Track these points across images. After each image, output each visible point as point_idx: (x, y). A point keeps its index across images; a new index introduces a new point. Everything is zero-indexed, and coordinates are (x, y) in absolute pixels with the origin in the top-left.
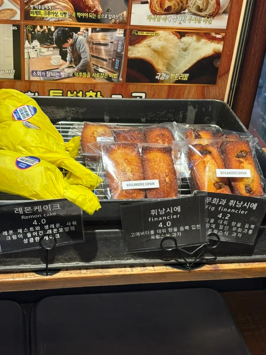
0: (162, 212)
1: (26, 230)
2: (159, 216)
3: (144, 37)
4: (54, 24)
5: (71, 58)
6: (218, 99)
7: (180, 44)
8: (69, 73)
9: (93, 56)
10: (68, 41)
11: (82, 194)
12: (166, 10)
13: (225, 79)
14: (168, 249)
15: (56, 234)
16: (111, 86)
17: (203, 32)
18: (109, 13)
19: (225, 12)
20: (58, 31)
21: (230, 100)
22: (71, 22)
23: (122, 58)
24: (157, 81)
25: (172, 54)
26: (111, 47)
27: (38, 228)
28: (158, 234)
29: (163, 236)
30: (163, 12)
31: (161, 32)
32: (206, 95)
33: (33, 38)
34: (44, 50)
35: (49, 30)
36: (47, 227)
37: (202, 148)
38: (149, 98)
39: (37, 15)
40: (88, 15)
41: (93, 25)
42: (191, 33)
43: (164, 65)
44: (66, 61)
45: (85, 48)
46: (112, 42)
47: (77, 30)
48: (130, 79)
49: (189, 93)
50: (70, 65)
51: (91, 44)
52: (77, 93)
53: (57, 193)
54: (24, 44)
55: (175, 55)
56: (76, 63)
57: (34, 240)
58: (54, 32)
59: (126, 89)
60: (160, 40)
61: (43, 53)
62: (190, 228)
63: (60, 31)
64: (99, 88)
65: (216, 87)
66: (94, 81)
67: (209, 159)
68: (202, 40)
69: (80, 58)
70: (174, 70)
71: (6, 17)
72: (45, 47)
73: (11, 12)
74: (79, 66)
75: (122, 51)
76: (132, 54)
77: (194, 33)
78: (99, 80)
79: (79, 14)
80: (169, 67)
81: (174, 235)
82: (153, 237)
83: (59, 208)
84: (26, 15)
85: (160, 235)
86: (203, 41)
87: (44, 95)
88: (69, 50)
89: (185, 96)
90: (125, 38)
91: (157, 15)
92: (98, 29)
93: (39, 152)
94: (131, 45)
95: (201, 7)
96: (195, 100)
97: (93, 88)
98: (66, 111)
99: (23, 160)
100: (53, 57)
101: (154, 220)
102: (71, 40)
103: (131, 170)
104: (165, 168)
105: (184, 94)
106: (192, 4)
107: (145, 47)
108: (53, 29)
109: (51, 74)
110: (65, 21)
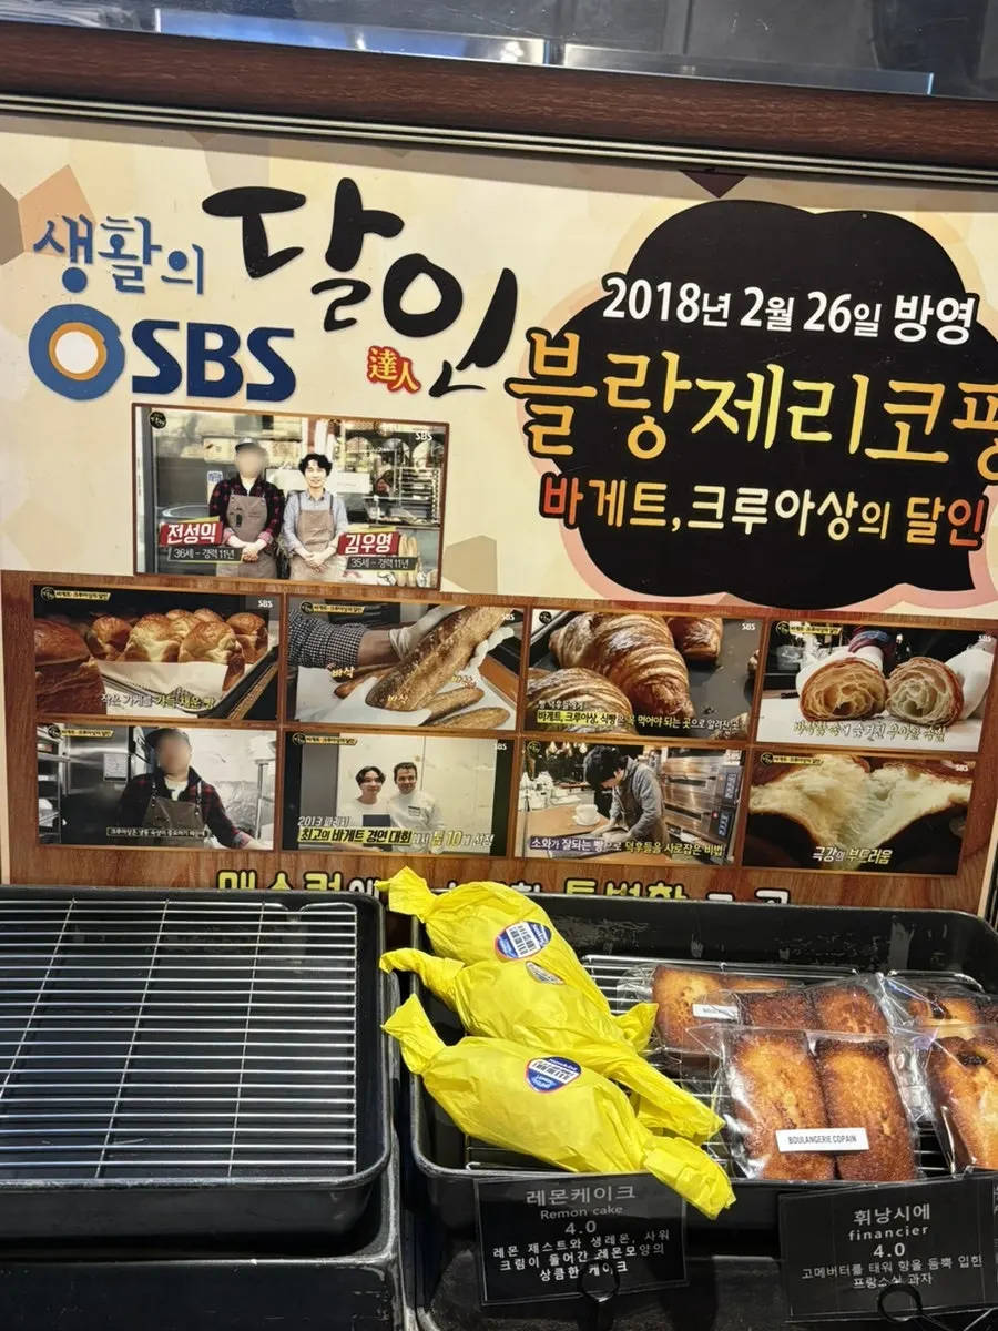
0: (884, 1218)
1: (548, 1248)
2: (874, 1227)
3: (788, 769)
4: (586, 738)
5: (619, 810)
6: (962, 910)
7: (870, 782)
8: (613, 844)
9: (668, 807)
10: (615, 773)
11: (691, 1163)
12: (837, 711)
13: (977, 863)
14: (898, 1318)
15: (619, 1260)
16: (706, 872)
17: (924, 758)
18: (708, 716)
19: (974, 717)
20: (595, 753)
21: (992, 913)
22: (622, 735)
23: (735, 811)
24: (817, 865)
25: (853, 805)
26: (710, 789)
27: (575, 1244)
28: (873, 1275)
29: (884, 1282)
30: (831, 715)
31: (826, 758)
32: (933, 900)
33: (539, 769)
34: (560, 792)
35: (576, 751)
36: (597, 1241)
37: (963, 1046)
38: (797, 903)
39: (552, 719)
40: (663, 720)
41: (671, 742)
42: (897, 759)
43: (832, 829)
44: (608, 816)
45: (652, 790)
46: (713, 778)
47: (636, 751)
48: (751, 858)
49: (892, 894)
50: (617, 826)
51: (667, 781)
52: (629, 888)
53: (624, 1156)
54: (519, 779)
55: (859, 807)
56: (630, 821)
57: (567, 1275)
58: (586, 754)
59: (741, 881)
60: (822, 774)
61: (558, 798)
62: (955, 1263)
63: (597, 753)
64: (679, 877)
65: (957, 882)
66: (668, 861)
67: (986, 1079)
68: (922, 775)
69: (640, 811)
70: (858, 840)
71: (485, 723)
72: (564, 787)
73: (497, 714)
74: (635, 827)
75: (735, 796)
76: (759, 803)
77: (902, 760)
78: (678, 859)
79: (643, 719)
80: (844, 833)
81: (914, 1281)
82: (859, 1283)
83: (631, 1196)
84: (528, 720)
85: (878, 1277)
86: (925, 777)
87: (554, 892)
88: (616, 793)
89: (883, 901)
90: (743, 770)
91: (818, 721)
92: (682, 750)
93: (567, 1042)
94: (756, 785)
95: (919, 704)
96: (908, 910)
97: (666, 875)
98: (601, 929)
99: (544, 1068)
100: (578, 808)
101: (862, 1236)
102: (622, 772)
103: (795, 1102)
104: (879, 1097)
105: (879, 897)
106: (897, 698)
107: (789, 789)
108: (583, 749)
109: (572, 845)
110: (611, 733)
